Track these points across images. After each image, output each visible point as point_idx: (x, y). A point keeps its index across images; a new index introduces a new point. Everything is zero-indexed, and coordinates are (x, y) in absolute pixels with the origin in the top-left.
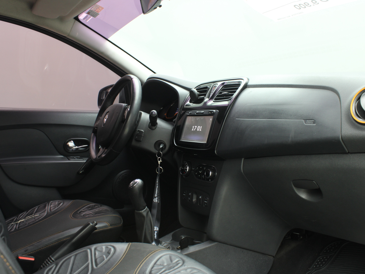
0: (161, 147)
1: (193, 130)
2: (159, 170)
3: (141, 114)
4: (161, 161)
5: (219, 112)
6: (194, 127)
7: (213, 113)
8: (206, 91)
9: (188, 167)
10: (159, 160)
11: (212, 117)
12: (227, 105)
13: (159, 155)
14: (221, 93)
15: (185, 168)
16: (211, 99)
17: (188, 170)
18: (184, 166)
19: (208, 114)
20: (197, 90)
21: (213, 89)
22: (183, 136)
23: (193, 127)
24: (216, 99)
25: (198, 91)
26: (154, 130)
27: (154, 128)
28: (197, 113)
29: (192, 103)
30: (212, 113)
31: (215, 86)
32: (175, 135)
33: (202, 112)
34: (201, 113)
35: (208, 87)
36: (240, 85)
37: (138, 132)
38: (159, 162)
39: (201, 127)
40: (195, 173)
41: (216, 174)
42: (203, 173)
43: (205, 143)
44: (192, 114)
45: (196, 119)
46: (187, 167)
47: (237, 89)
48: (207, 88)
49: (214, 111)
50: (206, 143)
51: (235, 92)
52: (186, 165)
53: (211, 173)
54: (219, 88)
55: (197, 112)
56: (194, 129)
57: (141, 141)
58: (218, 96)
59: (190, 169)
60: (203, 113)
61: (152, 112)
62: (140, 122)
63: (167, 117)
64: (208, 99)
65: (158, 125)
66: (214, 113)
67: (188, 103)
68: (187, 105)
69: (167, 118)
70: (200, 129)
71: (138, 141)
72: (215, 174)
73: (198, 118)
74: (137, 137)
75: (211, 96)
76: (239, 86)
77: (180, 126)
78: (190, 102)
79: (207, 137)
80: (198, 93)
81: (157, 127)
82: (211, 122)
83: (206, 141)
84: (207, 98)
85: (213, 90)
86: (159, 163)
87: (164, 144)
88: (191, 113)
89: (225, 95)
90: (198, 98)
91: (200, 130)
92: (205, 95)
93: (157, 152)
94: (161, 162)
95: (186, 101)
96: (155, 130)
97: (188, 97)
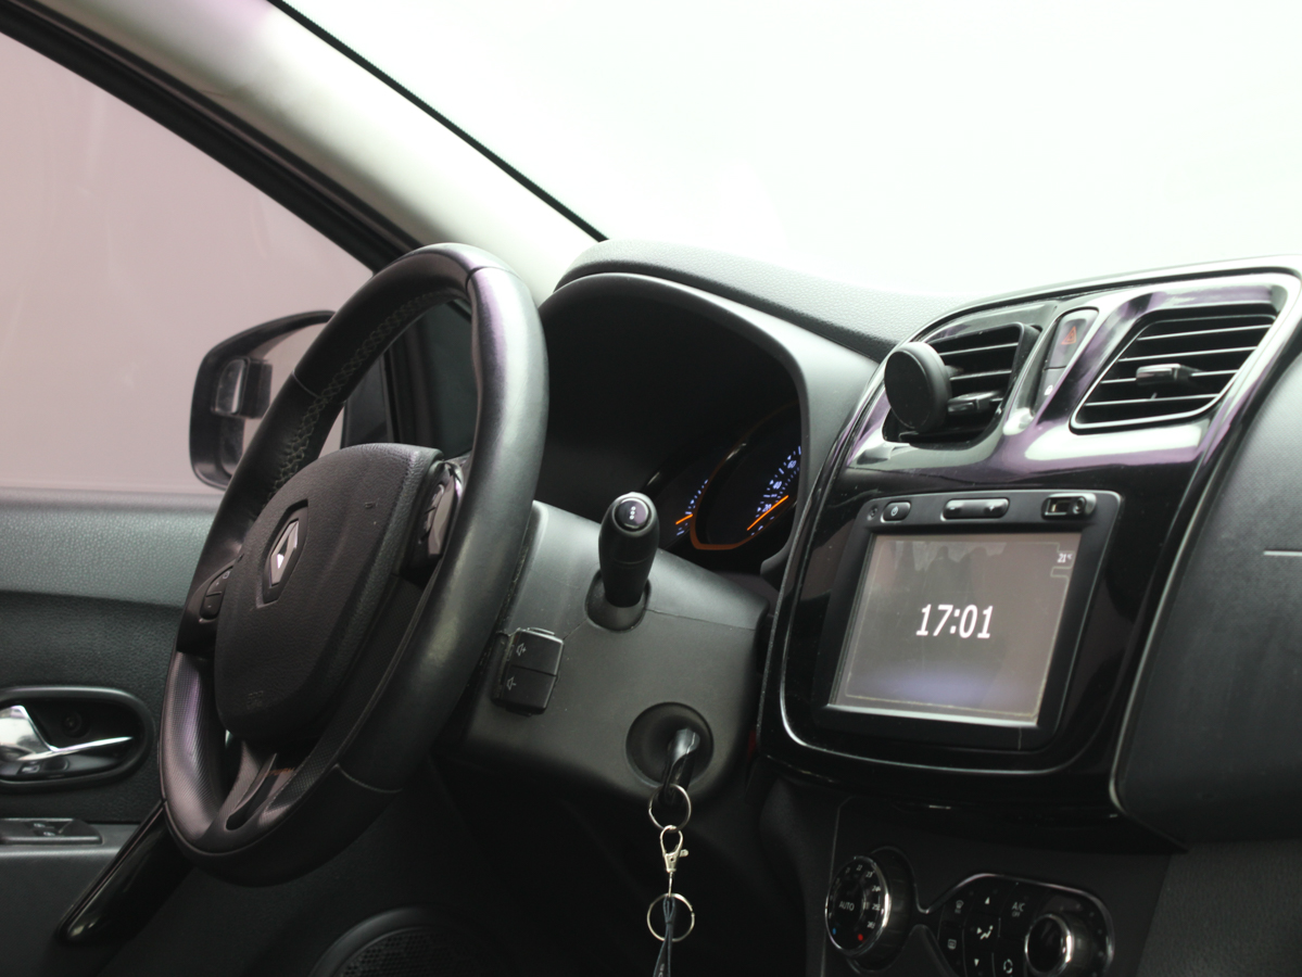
0: (682, 750)
1: (923, 632)
2: (668, 917)
3: (532, 519)
4: (680, 851)
5: (1126, 505)
6: (936, 616)
7: (1082, 515)
8: (1010, 360)
9: (887, 897)
10: (671, 843)
11: (1074, 539)
12: (1188, 458)
13: (670, 807)
14: (1128, 369)
15: (865, 905)
16: (1056, 411)
17: (885, 922)
18: (854, 888)
19: (1039, 519)
20: (938, 347)
21: (1061, 340)
22: (847, 676)
23: (927, 610)
24: (1088, 415)
25: (946, 360)
26: (626, 628)
27: (623, 614)
28: (949, 514)
29: (905, 439)
30: (1076, 510)
31: (1079, 323)
32: (784, 665)
33: (993, 504)
34: (987, 513)
35: (1022, 325)
36: (1276, 313)
37: (522, 649)
38: (670, 859)
39: (988, 612)
40: (944, 944)
41: (1110, 951)
42: (1007, 944)
43: (1025, 730)
44: (909, 521)
45: (944, 551)
46: (877, 898)
47: (1255, 338)
48: (1012, 332)
49: (1089, 496)
50: (1033, 724)
51: (1237, 361)
52: (875, 881)
53: (1069, 940)
54: (1111, 334)
55: (953, 505)
56: (931, 627)
57: (540, 711)
58: (1103, 392)
59: (899, 908)
60: (999, 512)
61: (621, 505)
62: (529, 577)
63: (702, 540)
64: (1026, 411)
65: (652, 599)
66: (1088, 510)
67: (875, 441)
68: (864, 459)
69: (698, 545)
70: (979, 628)
71: (523, 708)
72: (1104, 949)
73: (960, 548)
74: (511, 683)
75: (1049, 391)
76: (1271, 322)
77: (820, 604)
78: (891, 433)
79: (1044, 681)
80: (949, 369)
81: (645, 609)
82: (1067, 579)
83: (1037, 710)
84: (1020, 406)
85: (1068, 350)
86: (670, 870)
87: (694, 728)
88: (902, 515)
89: (1161, 384)
90: (946, 405)
91: (984, 635)
92: (1003, 386)
93: (655, 786)
94: (680, 862)
95: (861, 428)
96: (634, 631)
97: (870, 403)
